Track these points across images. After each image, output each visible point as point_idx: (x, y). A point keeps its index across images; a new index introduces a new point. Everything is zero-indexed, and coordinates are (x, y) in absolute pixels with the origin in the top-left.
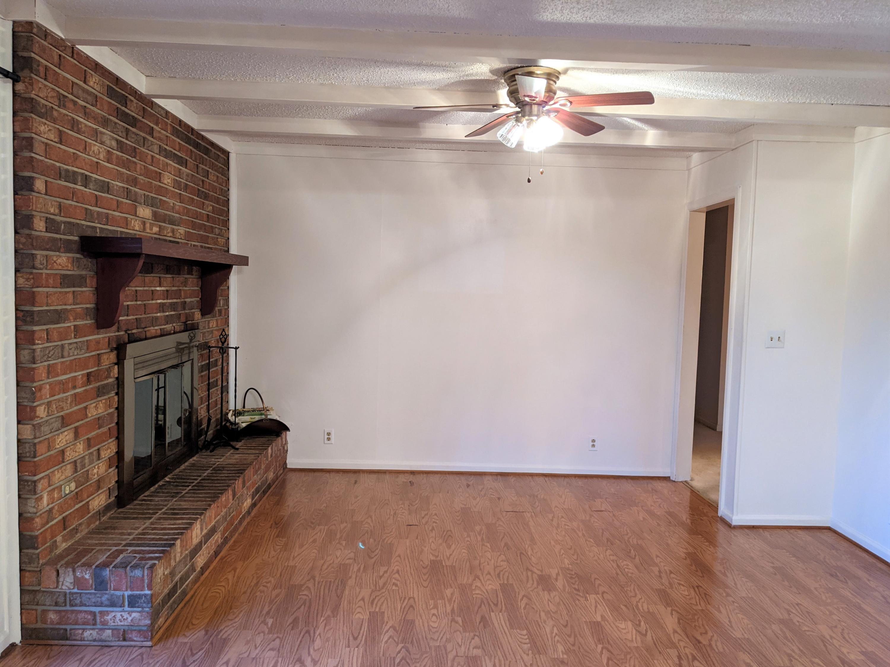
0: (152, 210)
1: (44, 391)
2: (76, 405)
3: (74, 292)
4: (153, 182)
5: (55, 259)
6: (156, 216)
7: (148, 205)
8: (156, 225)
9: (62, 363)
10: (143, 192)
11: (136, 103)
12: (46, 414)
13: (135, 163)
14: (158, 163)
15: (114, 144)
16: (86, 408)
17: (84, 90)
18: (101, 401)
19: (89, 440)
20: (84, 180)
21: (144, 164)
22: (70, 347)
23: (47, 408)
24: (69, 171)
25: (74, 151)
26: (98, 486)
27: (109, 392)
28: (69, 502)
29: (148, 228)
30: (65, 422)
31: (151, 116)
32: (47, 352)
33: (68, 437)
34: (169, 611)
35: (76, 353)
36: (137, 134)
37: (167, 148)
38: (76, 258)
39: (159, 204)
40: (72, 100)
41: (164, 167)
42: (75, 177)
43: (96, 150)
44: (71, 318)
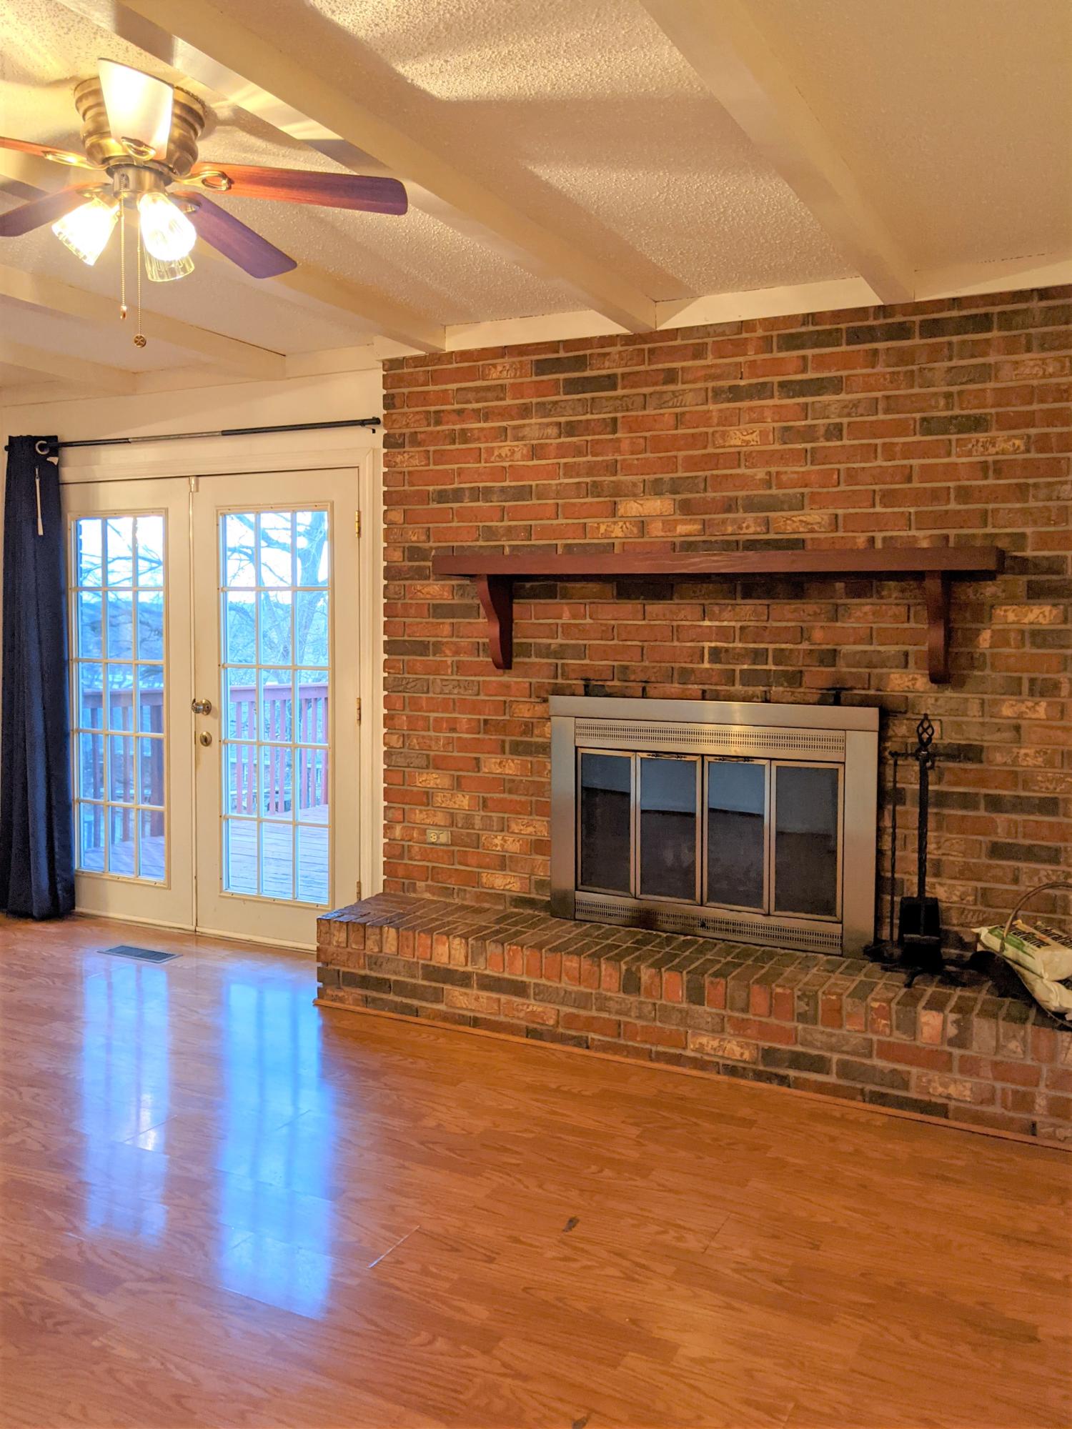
0: (675, 500)
3: (452, 623)
4: (683, 453)
5: (419, 588)
6: (686, 508)
7: (657, 494)
9: (429, 698)
10: (641, 477)
11: (620, 352)
12: (400, 744)
13: (618, 440)
14: (705, 418)
15: (553, 431)
16: (477, 759)
17: (477, 389)
18: (513, 760)
19: (485, 800)
20: (476, 494)
21: (648, 434)
22: (444, 683)
23: (401, 739)
24: (445, 491)
25: (455, 466)
26: (503, 863)
27: (530, 754)
28: (440, 854)
29: (656, 530)
30: (435, 764)
31: (673, 353)
32: (404, 682)
33: (438, 781)
34: (366, 1001)
35: (456, 691)
36: (624, 396)
37: (742, 383)
38: (458, 585)
39: (702, 486)
40: (454, 411)
41: (725, 420)
42: (457, 495)
43: (505, 451)
44: (448, 652)
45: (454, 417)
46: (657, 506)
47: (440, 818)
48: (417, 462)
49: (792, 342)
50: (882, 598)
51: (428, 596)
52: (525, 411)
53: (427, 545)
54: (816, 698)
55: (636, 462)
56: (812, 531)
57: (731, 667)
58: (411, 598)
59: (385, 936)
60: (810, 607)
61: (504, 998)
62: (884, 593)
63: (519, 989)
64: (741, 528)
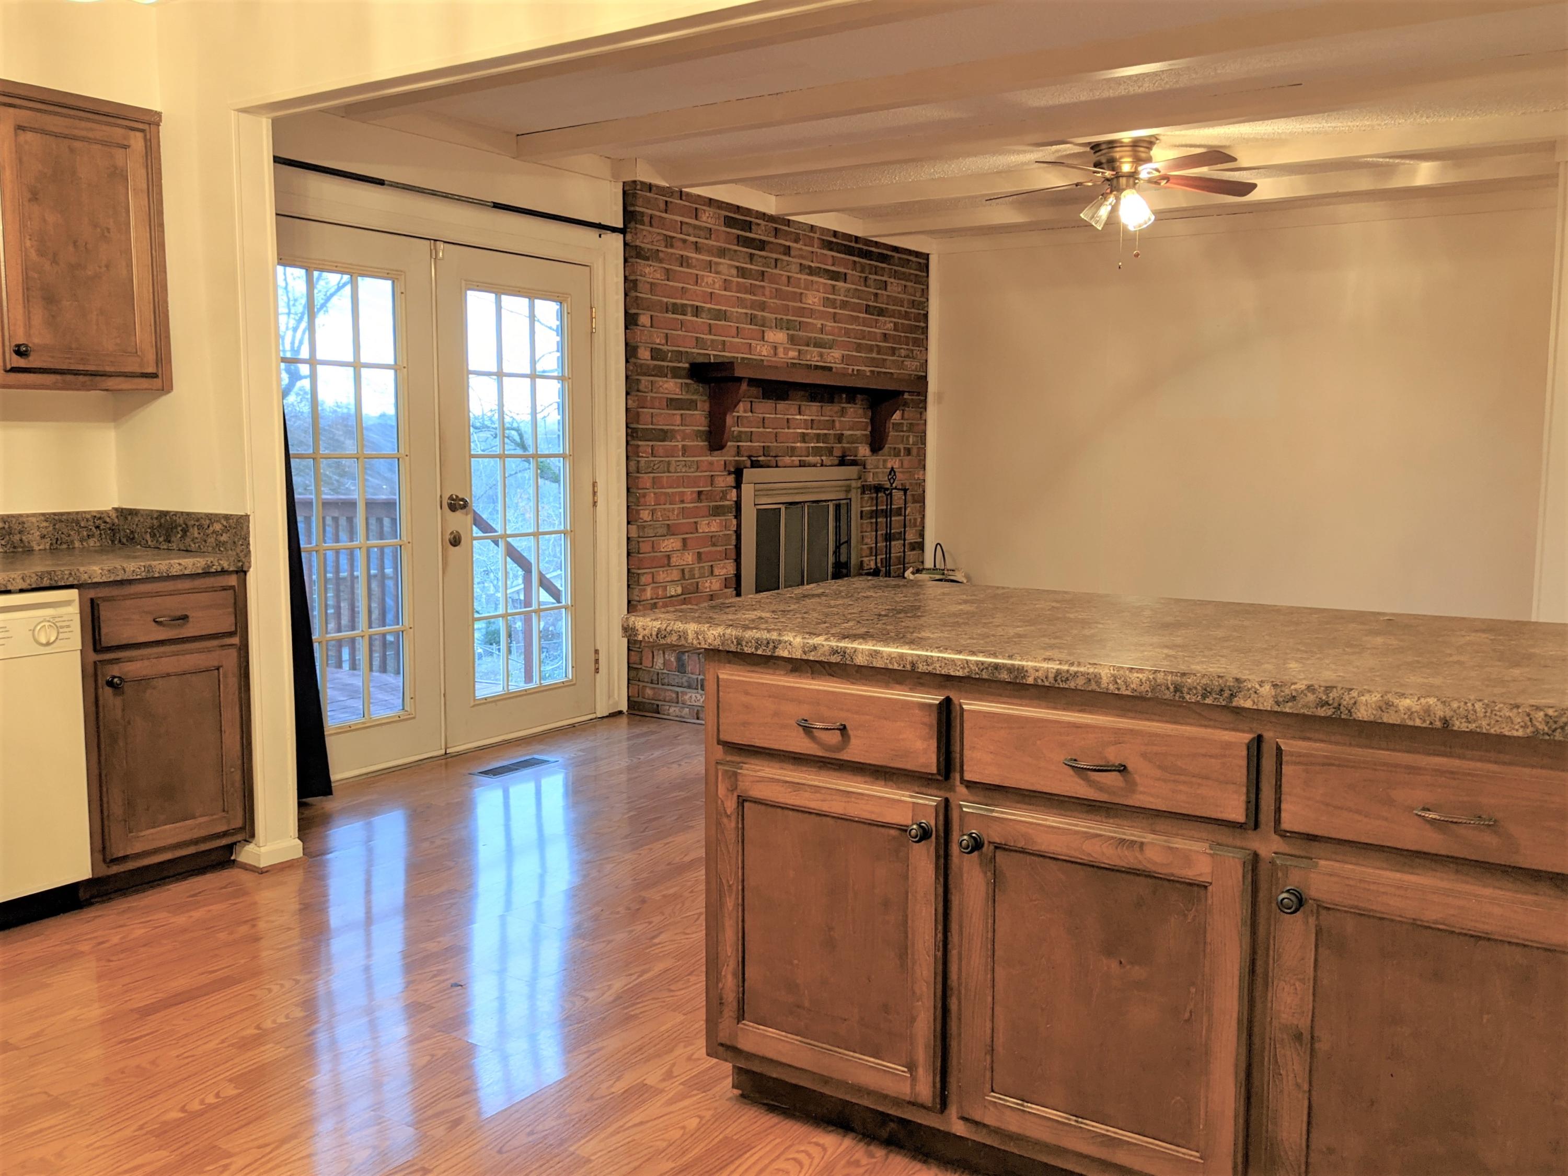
0: (788, 333)
1: (647, 498)
2: (683, 518)
3: (682, 415)
4: (791, 304)
5: (661, 383)
6: (792, 340)
7: (781, 329)
8: (794, 350)
9: (668, 477)
10: (775, 316)
11: (765, 225)
12: (650, 517)
13: (763, 287)
14: (797, 283)
15: (734, 272)
16: (695, 523)
17: (694, 227)
18: (715, 520)
19: (699, 554)
20: (697, 311)
21: (777, 286)
22: (677, 463)
24: (676, 304)
27: (724, 514)
29: (781, 352)
30: (671, 531)
32: (652, 464)
33: (674, 545)
35: (684, 470)
36: (766, 257)
37: (813, 265)
38: (686, 383)
39: (798, 327)
41: (809, 286)
42: (683, 309)
44: (678, 437)
46: (778, 336)
47: (675, 575)
48: (658, 276)
51: (667, 391)
52: (722, 253)
53: (665, 348)
54: (836, 462)
55: (772, 304)
56: (836, 362)
57: (808, 445)
58: (656, 392)
60: (836, 408)
64: (812, 357)
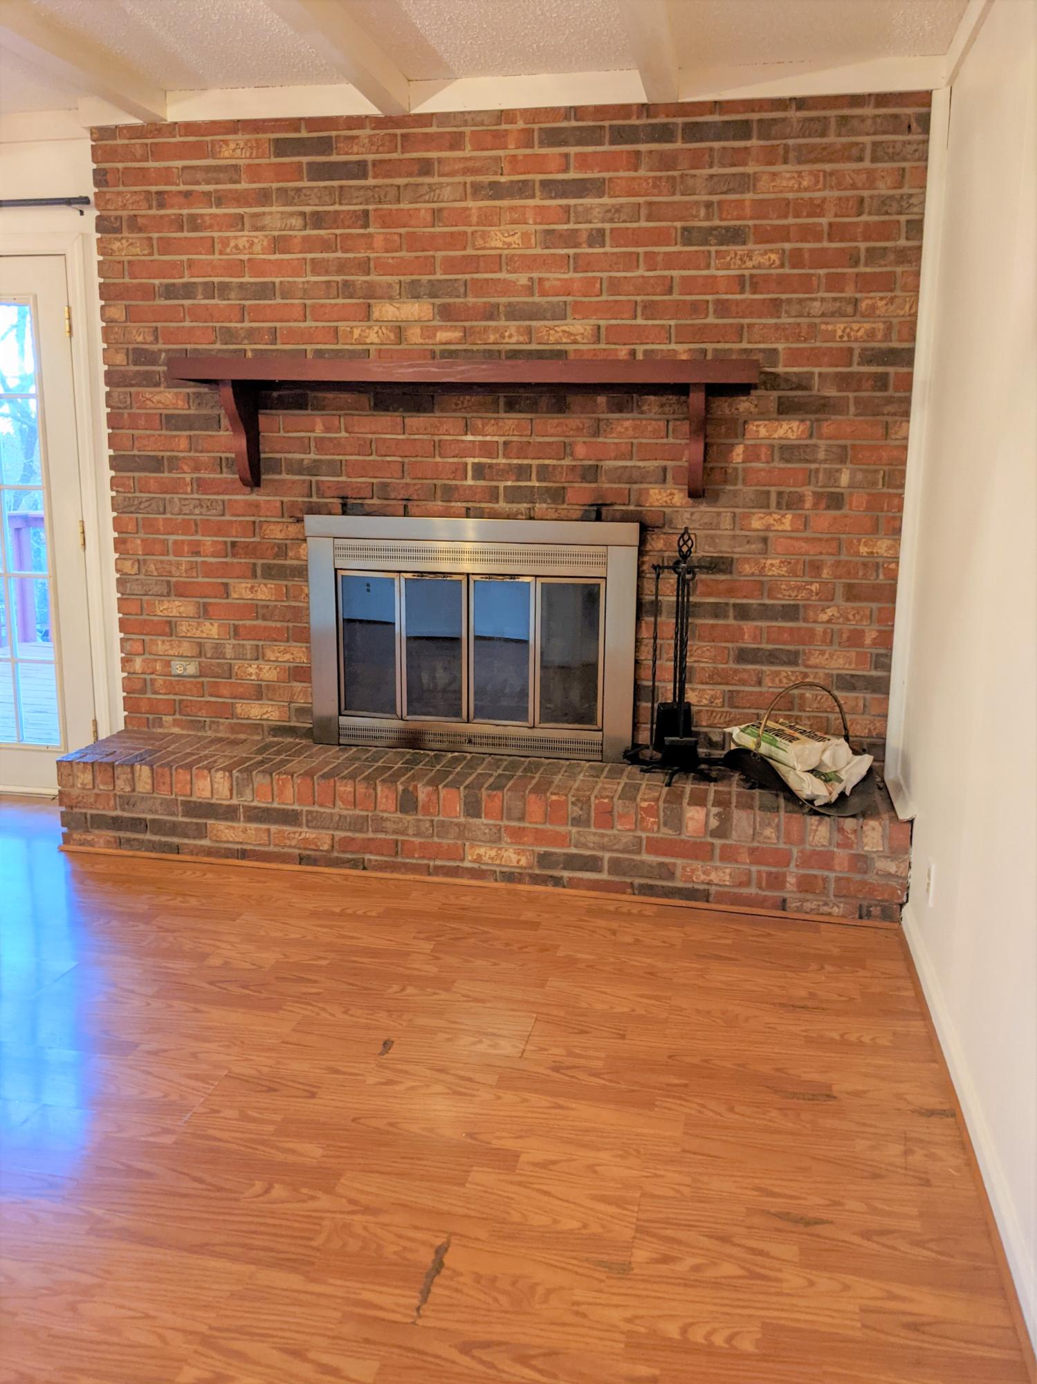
0: (434, 304)
2: (200, 576)
3: (189, 436)
4: (442, 254)
5: (148, 396)
6: (445, 313)
7: (415, 297)
8: (447, 329)
9: (166, 519)
10: (396, 278)
11: (370, 137)
12: (135, 570)
13: (370, 236)
14: (462, 216)
15: (297, 222)
16: (226, 585)
17: (208, 169)
18: (265, 585)
19: (236, 627)
20: (211, 290)
21: (402, 230)
22: (183, 503)
23: (136, 566)
24: (173, 285)
25: (185, 257)
26: (259, 692)
27: (285, 578)
28: (189, 686)
29: (415, 336)
30: (179, 591)
31: (429, 141)
32: (136, 502)
33: (182, 609)
34: (120, 843)
35: (197, 511)
36: (375, 187)
37: (503, 179)
38: (194, 393)
39: (462, 290)
40: (180, 192)
41: (488, 219)
42: (188, 291)
43: (242, 242)
44: (186, 468)
45: (181, 200)
46: (415, 310)
47: (186, 648)
48: (138, 250)
49: (554, 137)
50: (642, 413)
51: (160, 405)
52: (264, 197)
53: (155, 347)
54: (578, 514)
55: (390, 261)
56: (575, 342)
57: (495, 483)
58: (138, 408)
59: (137, 774)
60: (573, 421)
61: (274, 828)
62: (645, 408)
63: (289, 818)
64: (504, 337)
